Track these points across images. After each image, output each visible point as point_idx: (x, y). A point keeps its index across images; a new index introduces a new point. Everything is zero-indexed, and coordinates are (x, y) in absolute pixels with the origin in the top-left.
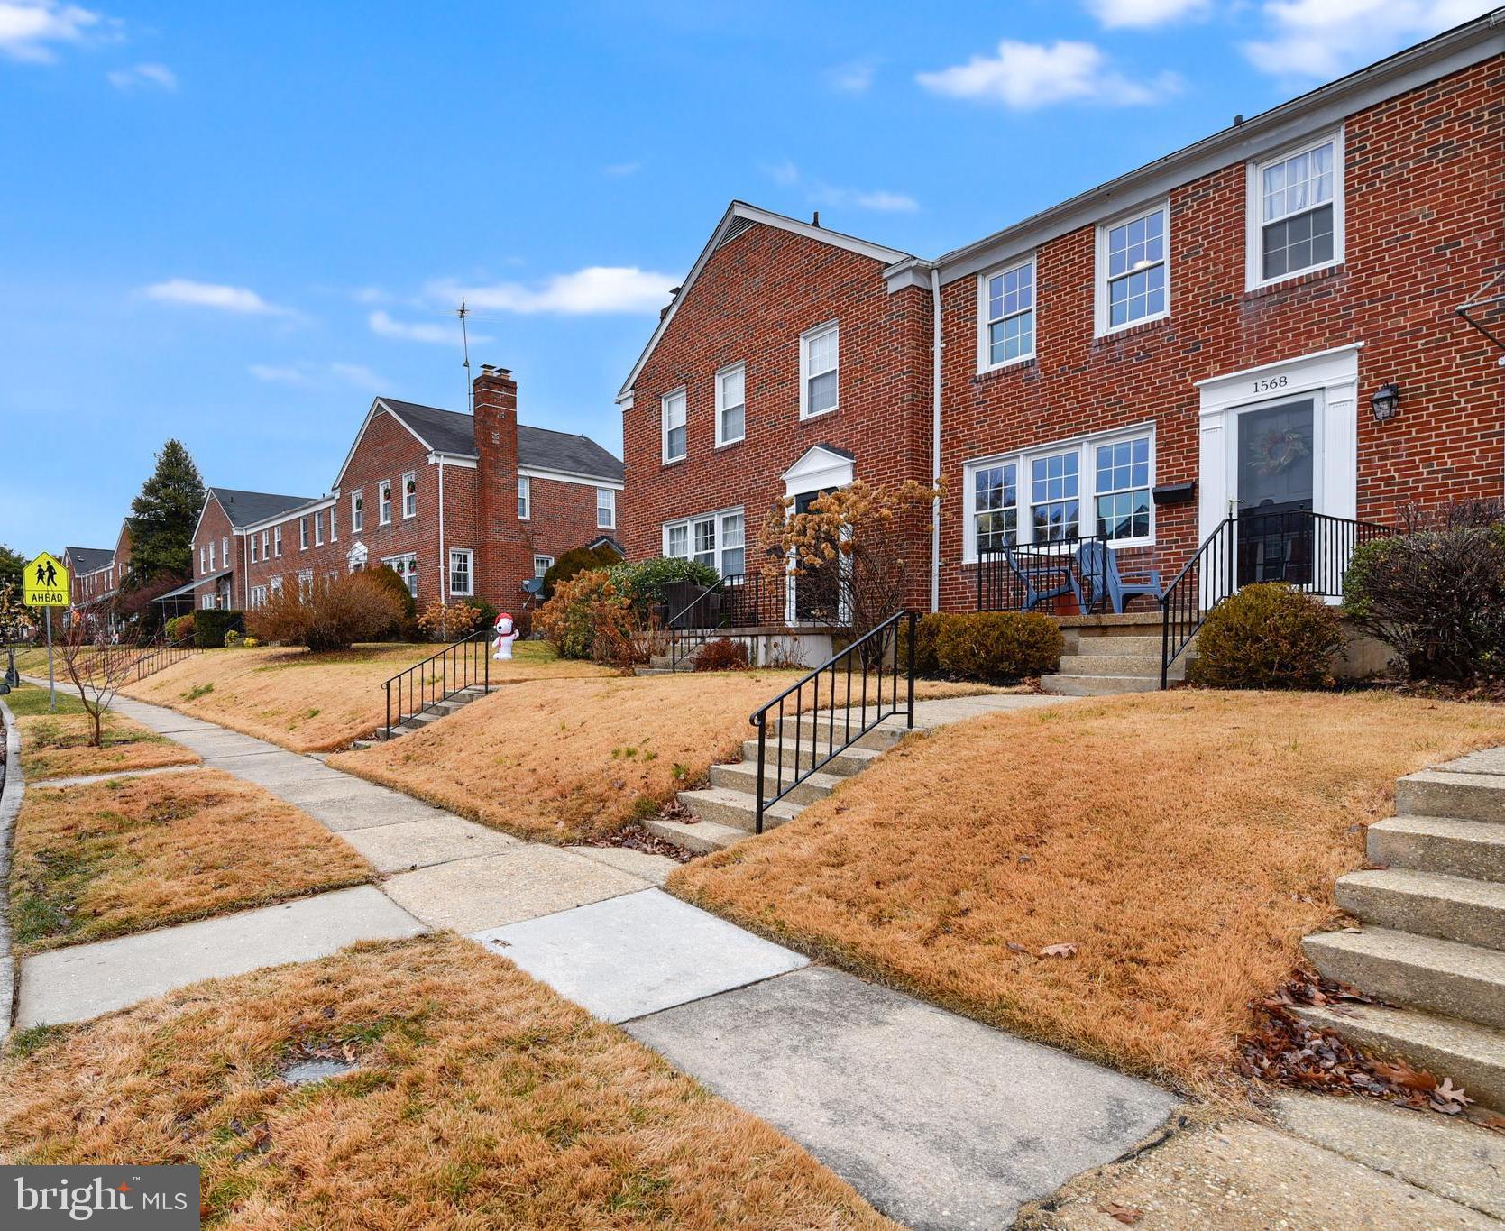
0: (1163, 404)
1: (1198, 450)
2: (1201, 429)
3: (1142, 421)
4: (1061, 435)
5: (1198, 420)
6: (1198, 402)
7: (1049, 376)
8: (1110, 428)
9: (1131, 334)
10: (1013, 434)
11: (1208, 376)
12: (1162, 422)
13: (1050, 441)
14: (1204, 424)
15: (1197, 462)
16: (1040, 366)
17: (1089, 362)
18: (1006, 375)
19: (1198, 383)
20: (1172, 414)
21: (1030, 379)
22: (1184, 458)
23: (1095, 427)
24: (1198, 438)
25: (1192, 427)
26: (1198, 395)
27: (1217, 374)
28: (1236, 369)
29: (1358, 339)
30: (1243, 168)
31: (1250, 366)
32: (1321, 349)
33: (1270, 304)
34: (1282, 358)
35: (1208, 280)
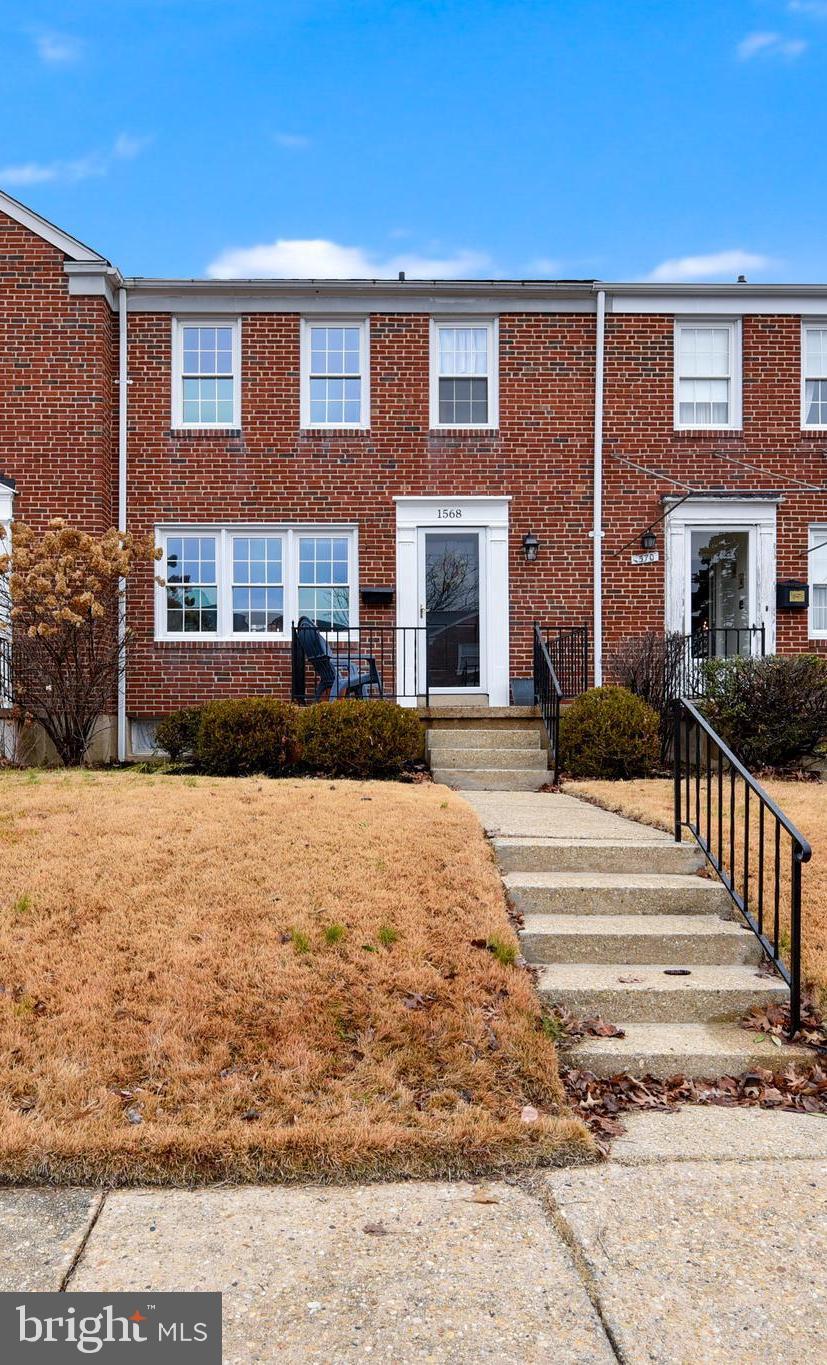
0: (364, 509)
1: (394, 558)
2: (397, 540)
3: (346, 521)
4: (269, 518)
5: (394, 531)
6: (394, 515)
7: (255, 453)
8: (317, 521)
9: (338, 435)
10: (216, 504)
11: (401, 494)
12: (364, 526)
13: (257, 521)
14: (400, 537)
15: (394, 570)
16: (247, 440)
17: (296, 450)
18: (208, 438)
19: (395, 498)
20: (372, 521)
21: (234, 450)
22: (383, 564)
23: (302, 517)
24: (394, 548)
25: (388, 537)
26: (394, 509)
27: (408, 494)
28: (425, 494)
29: (508, 493)
30: (427, 320)
31: (435, 494)
32: (485, 493)
33: (449, 446)
34: (458, 494)
35: (401, 407)
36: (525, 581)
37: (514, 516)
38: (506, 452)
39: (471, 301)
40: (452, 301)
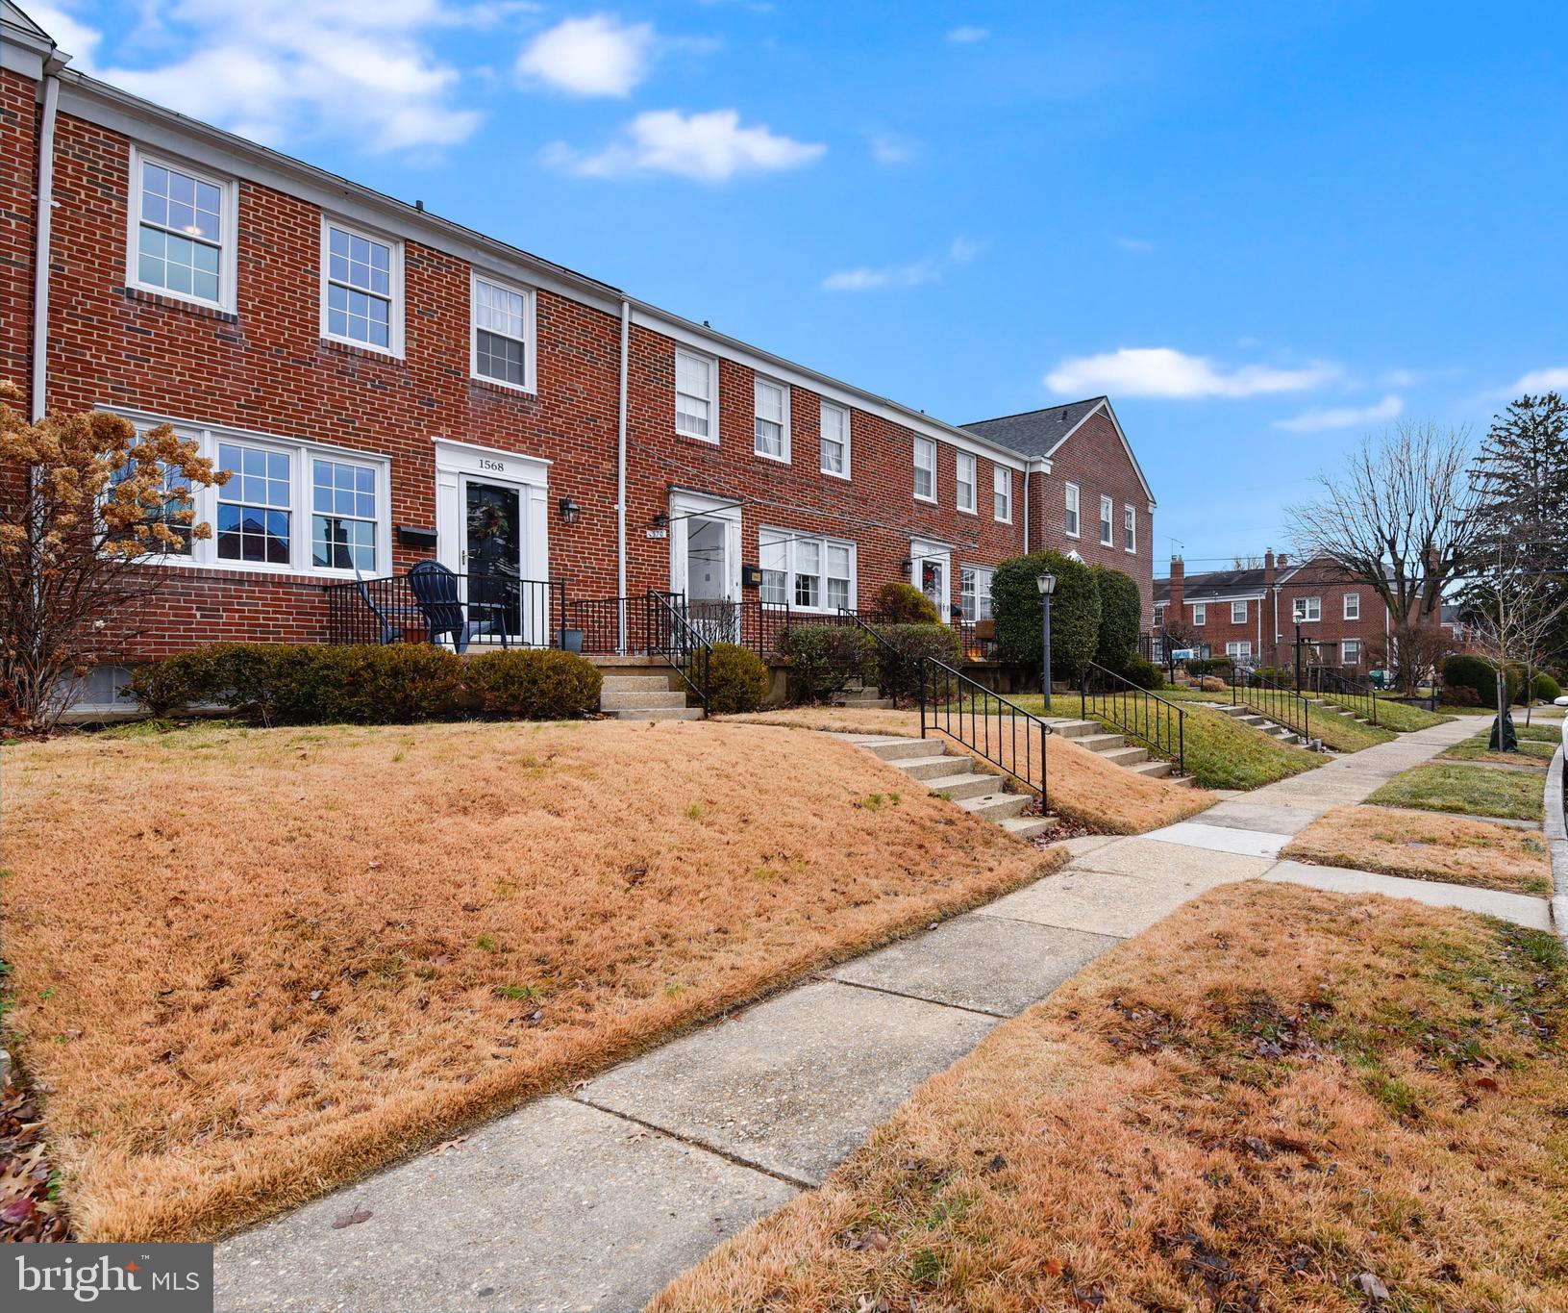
0: (400, 443)
1: (434, 501)
2: (437, 482)
3: (378, 452)
4: (276, 429)
5: (434, 472)
6: (434, 456)
7: (258, 347)
8: (341, 445)
9: (368, 357)
10: (198, 398)
11: (441, 435)
12: (399, 461)
13: (261, 430)
14: (440, 479)
15: (434, 512)
16: (246, 331)
17: (315, 360)
18: (187, 314)
19: (434, 438)
20: (408, 457)
21: (227, 339)
22: (421, 504)
23: (322, 436)
24: (433, 489)
25: (427, 477)
26: (434, 450)
27: (448, 437)
28: (466, 441)
29: (546, 457)
30: (468, 269)
31: (476, 443)
32: (525, 453)
33: (490, 399)
34: (499, 448)
35: (441, 347)
36: (562, 540)
37: (552, 479)
38: (544, 419)
39: (513, 266)
40: (494, 259)
